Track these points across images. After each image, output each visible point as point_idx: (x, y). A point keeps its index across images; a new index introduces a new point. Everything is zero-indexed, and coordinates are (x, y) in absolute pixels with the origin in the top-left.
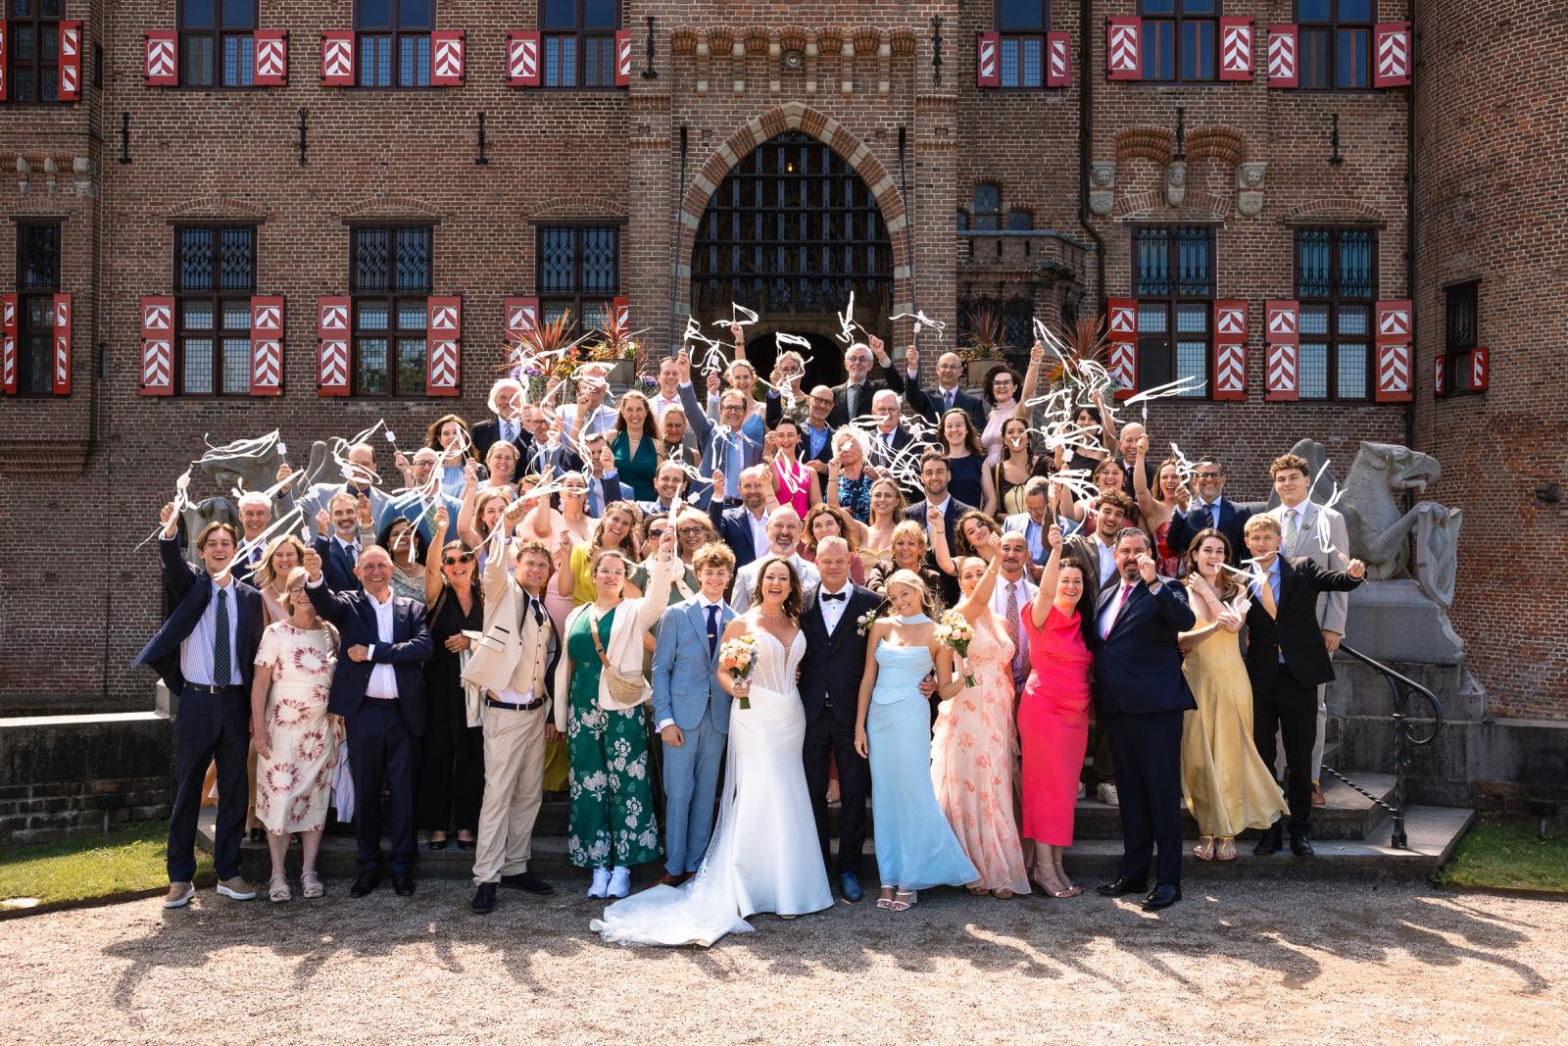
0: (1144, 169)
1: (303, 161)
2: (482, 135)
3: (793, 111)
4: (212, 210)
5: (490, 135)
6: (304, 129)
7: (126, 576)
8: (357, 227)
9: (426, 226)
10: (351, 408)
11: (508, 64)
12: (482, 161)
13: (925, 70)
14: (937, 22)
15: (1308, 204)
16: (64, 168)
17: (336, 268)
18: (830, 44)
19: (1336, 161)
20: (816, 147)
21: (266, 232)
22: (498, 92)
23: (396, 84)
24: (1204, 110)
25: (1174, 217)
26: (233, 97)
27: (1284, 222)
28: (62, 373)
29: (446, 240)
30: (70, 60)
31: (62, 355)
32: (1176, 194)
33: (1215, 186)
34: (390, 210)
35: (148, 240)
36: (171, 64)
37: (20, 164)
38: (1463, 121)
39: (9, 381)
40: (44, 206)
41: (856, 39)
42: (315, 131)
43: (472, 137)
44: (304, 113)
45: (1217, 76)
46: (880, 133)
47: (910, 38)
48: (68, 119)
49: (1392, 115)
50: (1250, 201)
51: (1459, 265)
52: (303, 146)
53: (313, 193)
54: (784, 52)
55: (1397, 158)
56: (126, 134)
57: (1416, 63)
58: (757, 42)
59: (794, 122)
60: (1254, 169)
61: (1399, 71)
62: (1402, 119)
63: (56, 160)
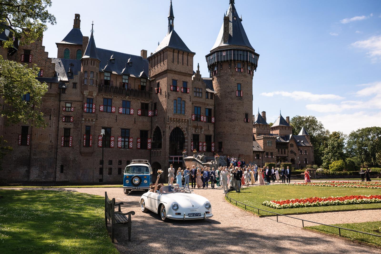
0: (194, 129)
1: (116, 121)
2: (135, 120)
3: (178, 125)
4: (106, 126)
5: (136, 120)
6: (116, 118)
7: (96, 168)
8: (122, 129)
9: (129, 130)
10: (121, 149)
11: (138, 113)
12: (135, 123)
13: (189, 123)
14: (190, 119)
15: (207, 133)
16: (92, 120)
17: (119, 133)
18: (182, 120)
19: (209, 129)
20: (179, 128)
21: (112, 129)
22: (137, 116)
23: (126, 114)
24: (200, 124)
25: (196, 134)
26: (109, 113)
27: (205, 135)
28: (91, 144)
29: (131, 131)
30: (94, 108)
31: (91, 142)
32: (197, 131)
33: (199, 131)
34: (125, 127)
35: (99, 129)
36: (103, 109)
37: (87, 120)
38: (220, 128)
39: (84, 145)
40: (89, 124)
41: (184, 119)
42: (118, 118)
43: (134, 120)
44: (117, 116)
45: (200, 120)
46: (185, 128)
47: (188, 120)
48: (93, 115)
49: (213, 125)
50: (202, 132)
51: (220, 140)
52: (116, 120)
53: (117, 125)
54: (179, 120)
55: (213, 129)
56: (97, 116)
57: (215, 121)
58: (177, 119)
59: (178, 126)
60: (203, 130)
61: (214, 121)
62: (213, 126)
63: (91, 119)
